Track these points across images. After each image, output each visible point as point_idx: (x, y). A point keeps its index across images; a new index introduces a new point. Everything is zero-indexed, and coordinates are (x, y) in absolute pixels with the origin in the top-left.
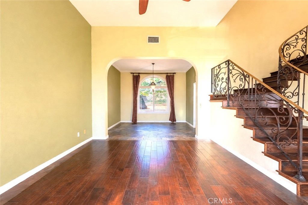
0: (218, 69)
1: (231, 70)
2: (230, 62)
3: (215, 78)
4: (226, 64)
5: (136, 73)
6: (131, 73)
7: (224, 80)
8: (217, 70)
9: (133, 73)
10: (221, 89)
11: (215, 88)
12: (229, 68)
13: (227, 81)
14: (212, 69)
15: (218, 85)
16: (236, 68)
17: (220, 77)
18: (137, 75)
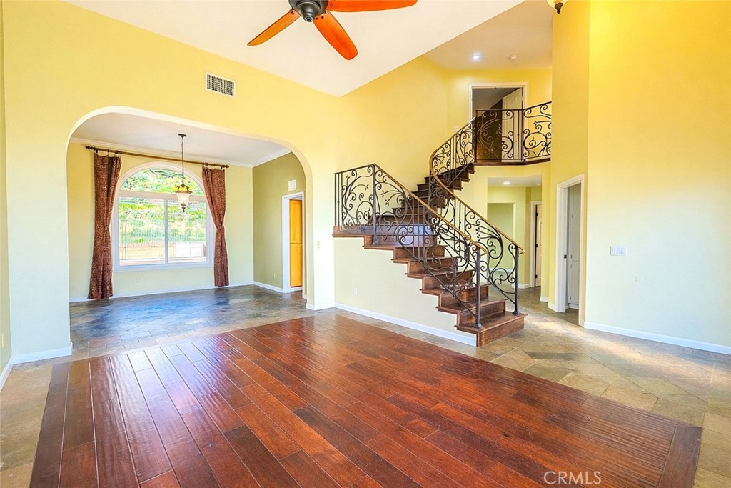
0: (350, 175)
1: (378, 183)
2: (377, 169)
3: (344, 192)
4: (369, 171)
5: (108, 151)
6: (88, 148)
7: (366, 198)
8: (348, 177)
9: (96, 150)
10: (360, 214)
11: (344, 211)
12: (375, 179)
13: (372, 201)
14: (336, 174)
15: (351, 205)
16: (389, 180)
17: (357, 191)
18: (111, 155)
